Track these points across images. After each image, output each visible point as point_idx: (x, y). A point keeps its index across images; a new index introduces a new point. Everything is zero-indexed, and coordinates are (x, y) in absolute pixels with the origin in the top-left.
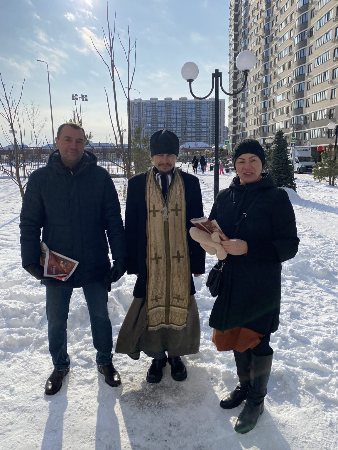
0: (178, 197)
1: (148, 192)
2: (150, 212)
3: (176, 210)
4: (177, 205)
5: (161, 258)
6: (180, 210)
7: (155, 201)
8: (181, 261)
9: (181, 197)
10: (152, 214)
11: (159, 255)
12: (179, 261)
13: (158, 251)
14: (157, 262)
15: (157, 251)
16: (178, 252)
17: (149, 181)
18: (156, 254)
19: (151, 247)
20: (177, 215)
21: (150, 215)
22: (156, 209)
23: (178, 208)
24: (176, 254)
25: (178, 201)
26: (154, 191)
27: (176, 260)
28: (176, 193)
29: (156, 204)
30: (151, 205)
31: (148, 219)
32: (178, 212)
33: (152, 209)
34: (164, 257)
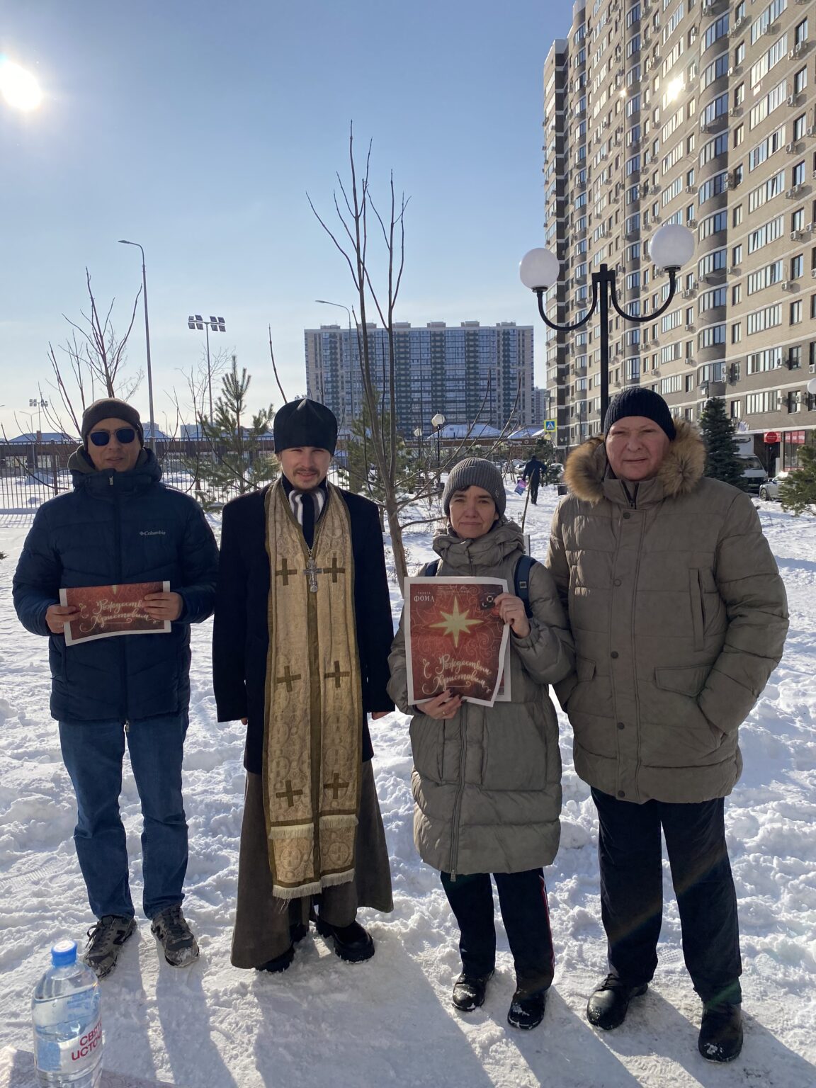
0: (338, 543)
1: (271, 531)
2: (277, 574)
3: (334, 571)
4: (335, 560)
5: (298, 677)
6: (343, 571)
7: (288, 552)
8: (343, 684)
9: (344, 542)
10: (280, 578)
11: (294, 669)
12: (338, 685)
13: (293, 662)
14: (290, 689)
15: (289, 662)
16: (337, 664)
17: (271, 510)
18: (287, 668)
19: (277, 652)
20: (335, 580)
21: (276, 581)
22: (290, 568)
23: (338, 566)
24: (332, 669)
25: (338, 552)
26: (285, 530)
27: (331, 682)
28: (333, 534)
29: (289, 557)
30: (279, 558)
31: (273, 591)
32: (338, 574)
33: (280, 568)
34: (305, 674)
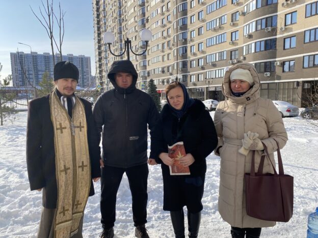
0: (81, 116)
1: (53, 113)
2: (57, 129)
3: (80, 127)
4: (80, 123)
5: (69, 168)
6: (83, 127)
7: (62, 120)
8: (85, 170)
9: (83, 116)
10: (59, 131)
11: (67, 166)
12: (83, 170)
13: (67, 163)
14: (66, 173)
15: (65, 163)
16: (83, 162)
17: (52, 104)
18: (65, 166)
20: (81, 131)
21: (57, 133)
22: (63, 126)
23: (82, 125)
24: (81, 164)
25: (81, 120)
26: (59, 112)
27: (81, 169)
28: (79, 113)
29: (62, 122)
30: (58, 123)
31: (56, 136)
33: (59, 127)
34: (71, 167)
